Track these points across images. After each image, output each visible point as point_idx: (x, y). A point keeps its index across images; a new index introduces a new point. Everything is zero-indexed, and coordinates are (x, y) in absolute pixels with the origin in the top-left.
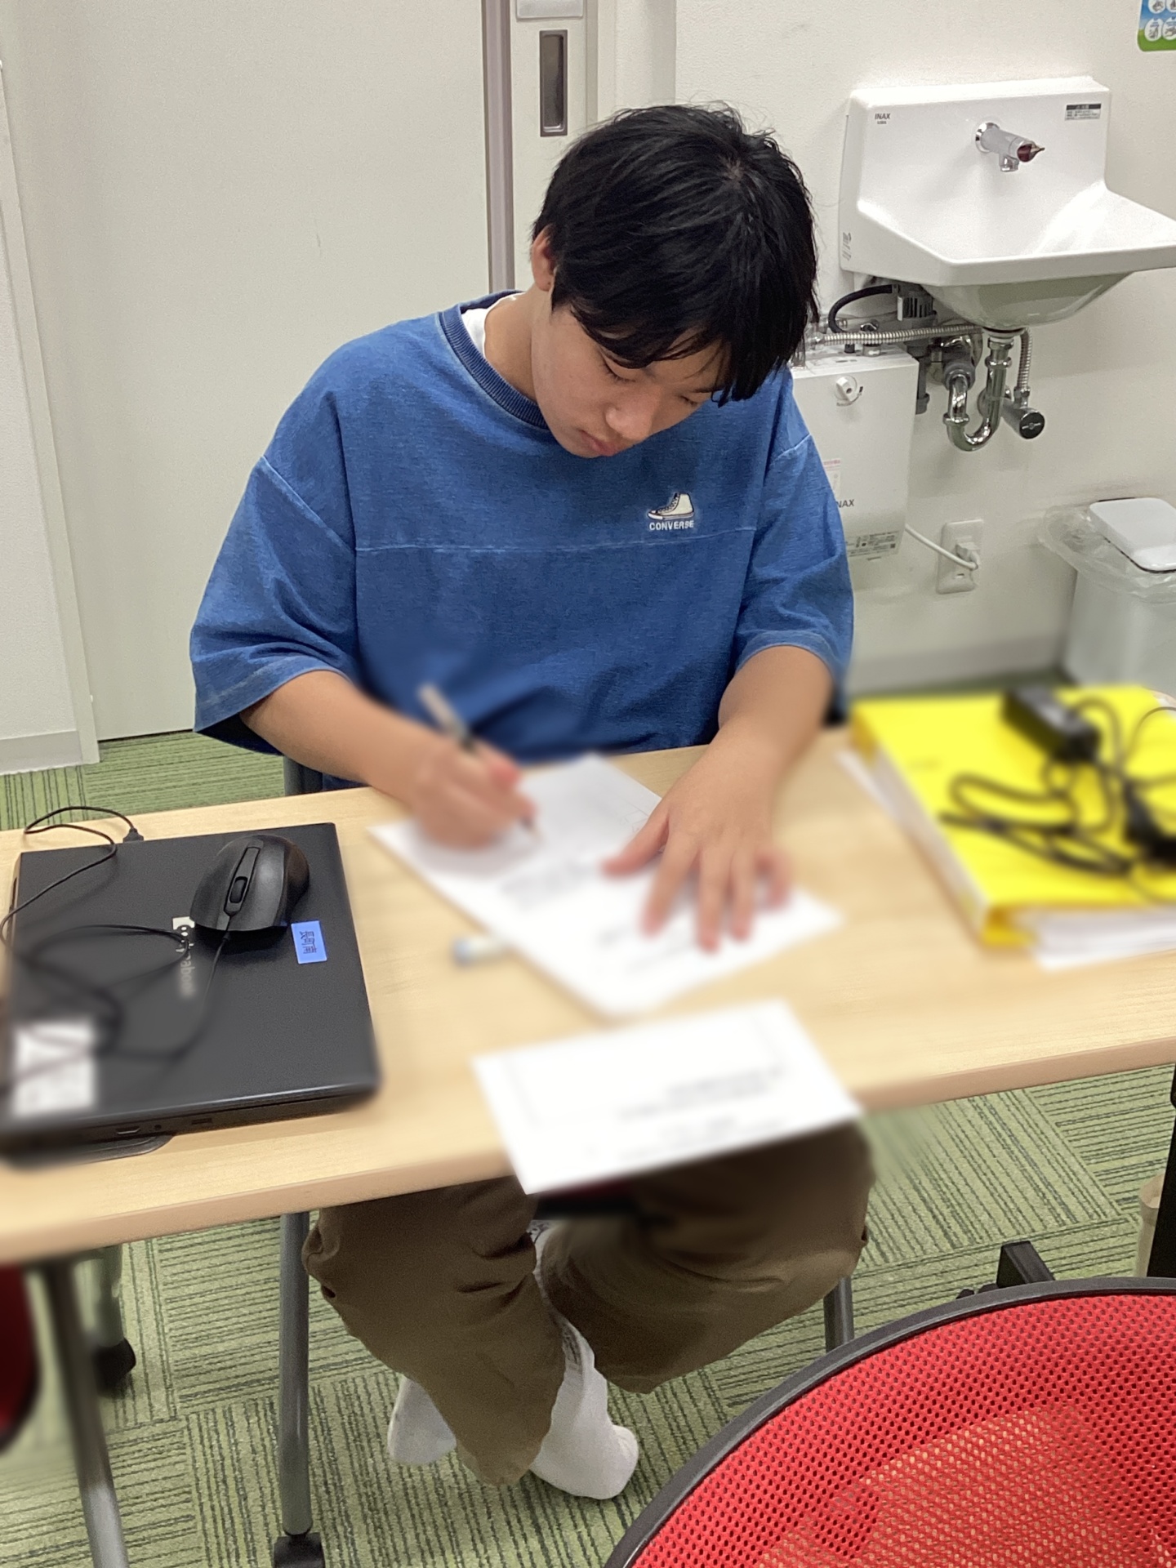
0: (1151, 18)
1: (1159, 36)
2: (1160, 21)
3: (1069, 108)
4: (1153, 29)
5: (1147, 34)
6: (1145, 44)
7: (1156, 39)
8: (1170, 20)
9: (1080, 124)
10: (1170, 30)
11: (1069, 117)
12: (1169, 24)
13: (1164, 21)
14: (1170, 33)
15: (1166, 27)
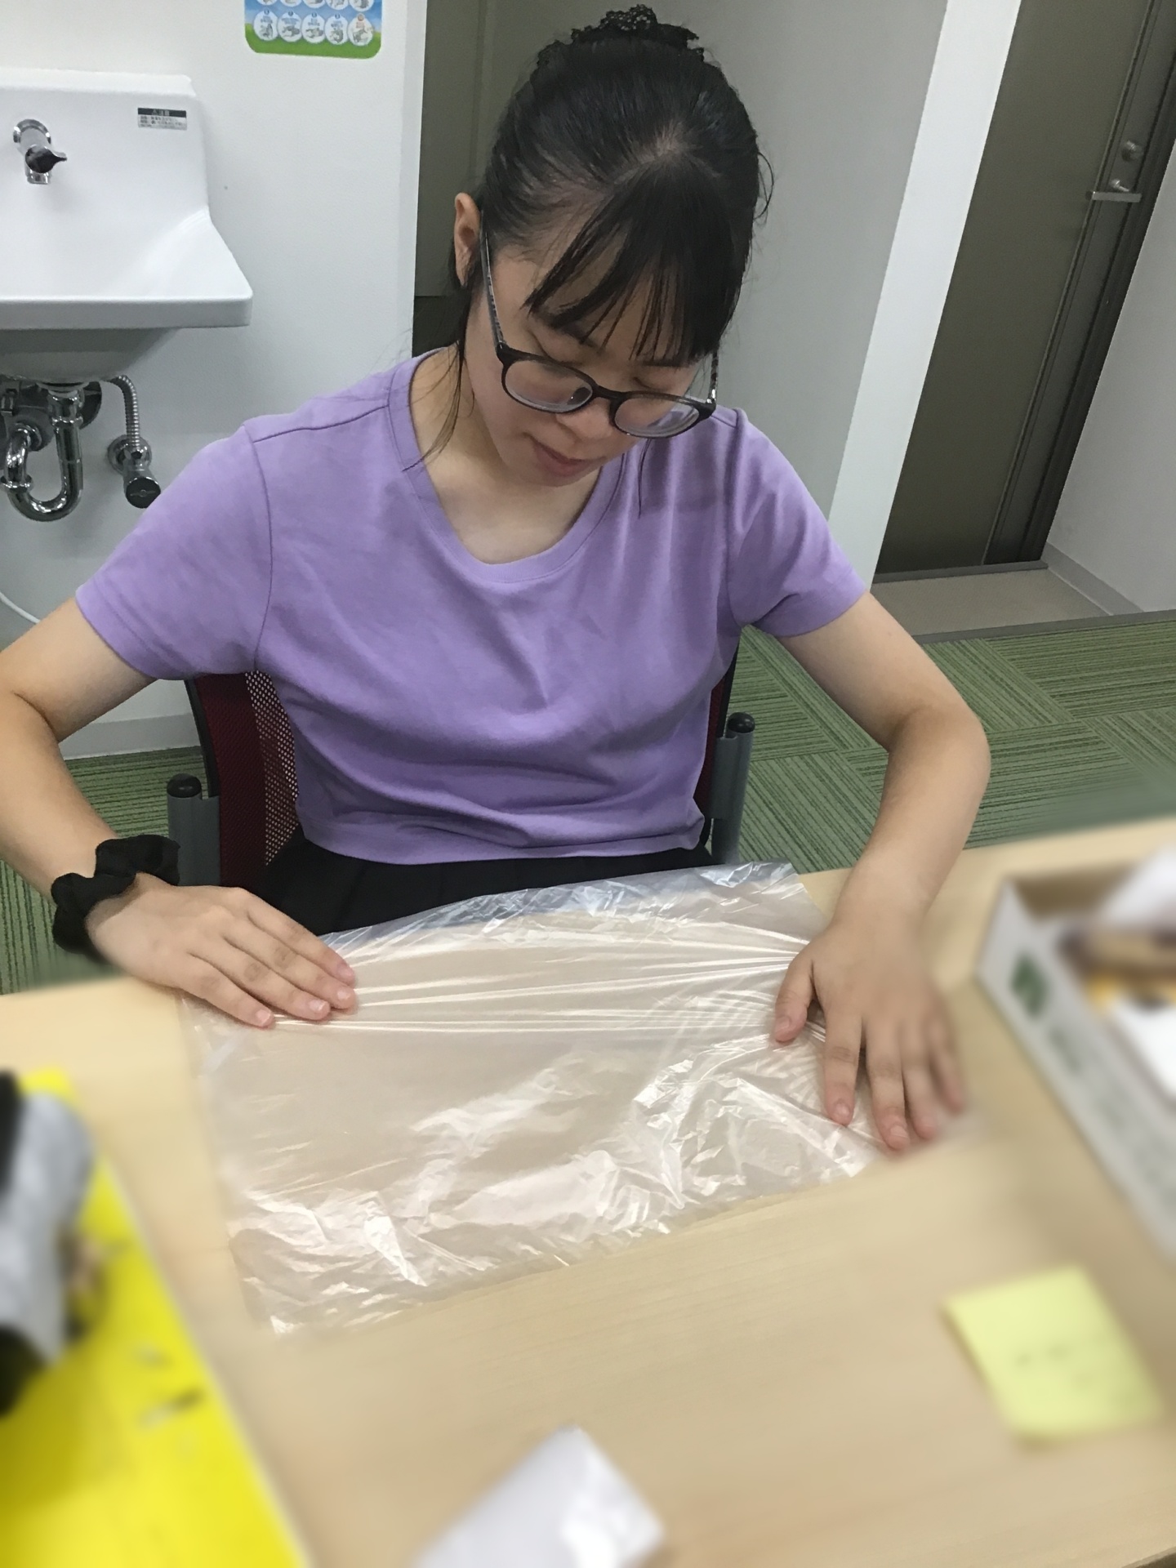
0: (260, 11)
1: (275, 35)
2: (272, 15)
3: (141, 111)
4: (266, 25)
5: (258, 30)
6: (256, 43)
7: (270, 38)
8: (286, 16)
9: (157, 134)
10: (289, 29)
11: (143, 123)
12: (285, 20)
13: (278, 17)
14: (290, 33)
15: (282, 25)
